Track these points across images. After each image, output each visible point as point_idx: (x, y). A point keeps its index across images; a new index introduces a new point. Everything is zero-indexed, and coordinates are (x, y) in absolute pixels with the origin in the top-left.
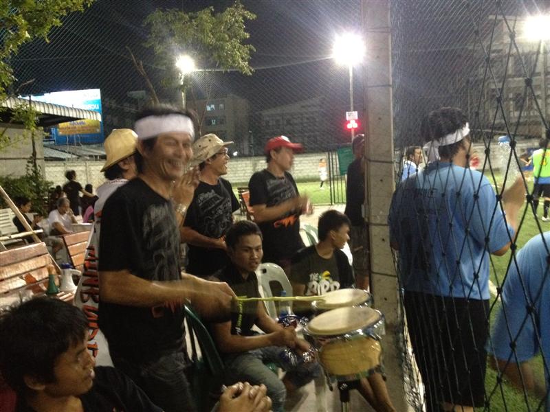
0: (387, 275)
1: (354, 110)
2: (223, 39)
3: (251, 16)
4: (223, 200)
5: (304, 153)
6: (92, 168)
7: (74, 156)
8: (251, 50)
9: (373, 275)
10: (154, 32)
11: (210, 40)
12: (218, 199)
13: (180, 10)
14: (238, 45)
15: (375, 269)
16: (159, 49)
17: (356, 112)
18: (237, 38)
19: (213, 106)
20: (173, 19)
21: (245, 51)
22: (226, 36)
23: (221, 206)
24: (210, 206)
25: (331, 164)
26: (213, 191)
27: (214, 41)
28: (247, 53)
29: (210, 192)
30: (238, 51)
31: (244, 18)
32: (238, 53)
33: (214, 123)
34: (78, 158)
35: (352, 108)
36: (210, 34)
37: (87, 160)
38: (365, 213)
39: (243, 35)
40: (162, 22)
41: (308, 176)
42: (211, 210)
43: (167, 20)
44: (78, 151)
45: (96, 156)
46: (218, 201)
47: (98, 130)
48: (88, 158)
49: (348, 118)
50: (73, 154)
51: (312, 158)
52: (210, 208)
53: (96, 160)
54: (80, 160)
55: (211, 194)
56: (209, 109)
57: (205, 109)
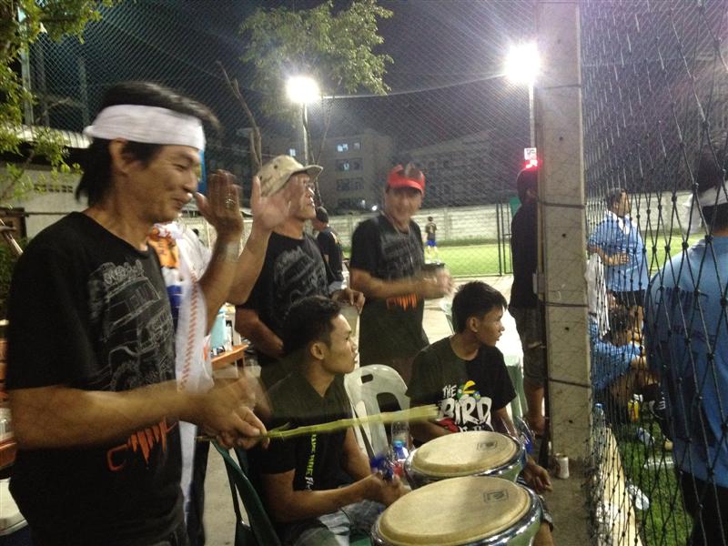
0: (573, 384)
1: (534, 147)
2: (346, 46)
3: (386, 14)
4: (316, 264)
5: (465, 205)
8: (386, 62)
9: (552, 384)
10: (255, 40)
11: (329, 47)
12: (309, 262)
13: (288, 10)
14: (368, 55)
15: (554, 374)
16: (261, 63)
18: (366, 45)
19: (346, 146)
20: (280, 21)
21: (378, 63)
22: (351, 41)
24: (298, 273)
25: (500, 219)
26: (299, 248)
27: (333, 48)
28: (381, 66)
29: (296, 249)
30: (368, 61)
31: (377, 16)
32: (368, 65)
33: (346, 168)
36: (327, 38)
38: (538, 287)
39: (374, 39)
40: (265, 27)
41: (471, 236)
42: (303, 278)
43: (274, 24)
46: (309, 265)
49: (526, 157)
51: (477, 213)
55: (298, 253)
56: (340, 149)
57: (336, 150)
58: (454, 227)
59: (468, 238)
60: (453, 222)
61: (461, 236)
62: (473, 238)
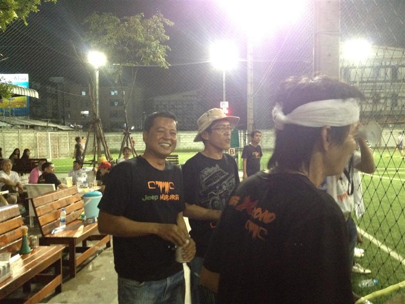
1: (226, 101)
3: (170, 23)
4: (228, 176)
5: (189, 130)
6: (23, 135)
7: (9, 125)
12: (224, 175)
13: (113, 14)
17: (228, 102)
19: (116, 92)
20: (108, 21)
21: (163, 50)
23: (225, 182)
24: (215, 181)
26: (217, 166)
27: (143, 40)
28: (164, 52)
29: (215, 166)
31: (165, 24)
33: (116, 105)
34: (12, 127)
35: (224, 99)
37: (19, 128)
39: (165, 37)
42: (216, 185)
44: (13, 121)
45: (27, 126)
46: (223, 177)
47: (25, 106)
48: (20, 127)
49: (221, 106)
50: (8, 123)
52: (214, 183)
53: (27, 129)
54: (13, 128)
55: (216, 168)
56: (113, 93)
57: (110, 94)
58: (182, 141)
59: (189, 148)
60: (181, 139)
61: (185, 147)
62: (192, 148)
